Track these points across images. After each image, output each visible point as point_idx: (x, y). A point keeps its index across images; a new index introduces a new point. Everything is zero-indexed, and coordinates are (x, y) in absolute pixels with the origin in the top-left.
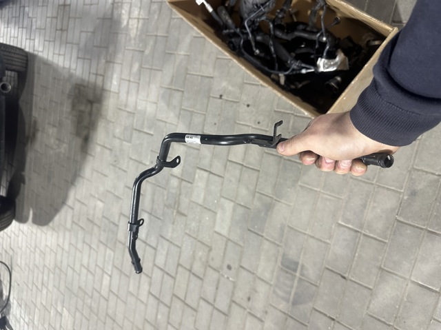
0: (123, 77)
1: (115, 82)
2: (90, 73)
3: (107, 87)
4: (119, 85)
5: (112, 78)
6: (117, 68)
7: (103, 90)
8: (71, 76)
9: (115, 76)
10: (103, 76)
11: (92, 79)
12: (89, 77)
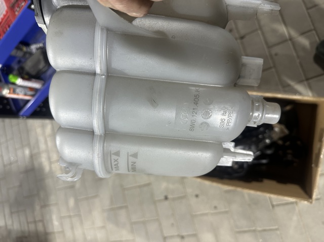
0: (62, 215)
1: (56, 223)
2: (28, 223)
3: (50, 230)
4: (61, 224)
5: (51, 220)
6: (54, 209)
7: (46, 234)
8: (9, 232)
9: (54, 217)
10: (42, 221)
11: (32, 227)
12: (28, 227)
